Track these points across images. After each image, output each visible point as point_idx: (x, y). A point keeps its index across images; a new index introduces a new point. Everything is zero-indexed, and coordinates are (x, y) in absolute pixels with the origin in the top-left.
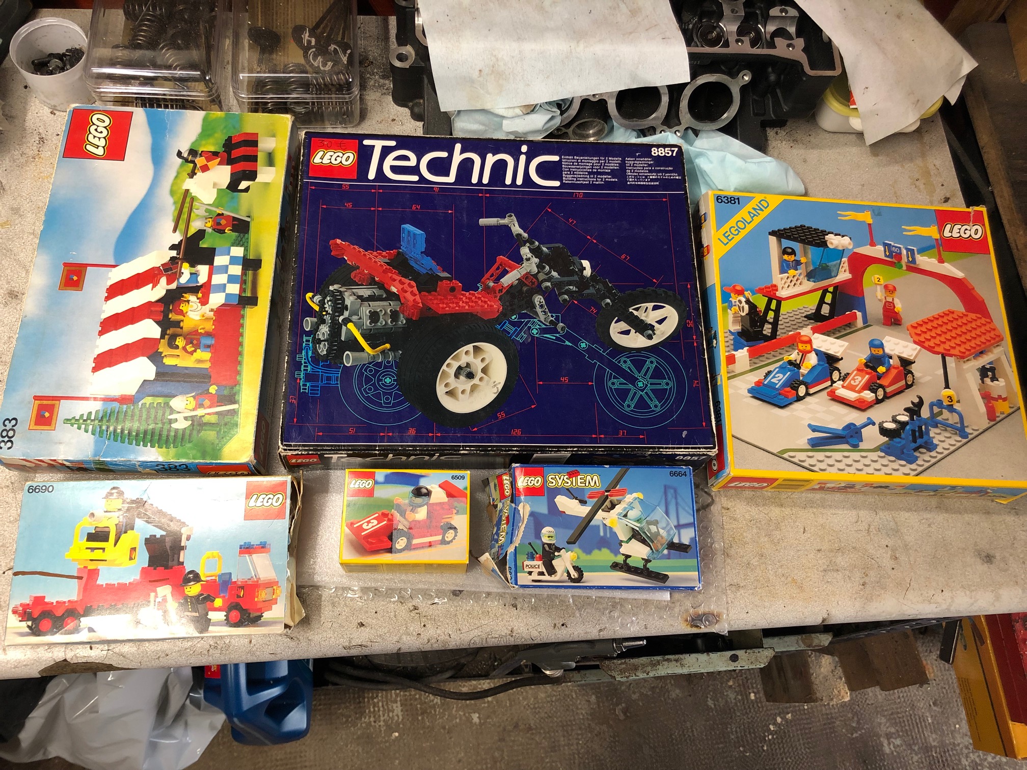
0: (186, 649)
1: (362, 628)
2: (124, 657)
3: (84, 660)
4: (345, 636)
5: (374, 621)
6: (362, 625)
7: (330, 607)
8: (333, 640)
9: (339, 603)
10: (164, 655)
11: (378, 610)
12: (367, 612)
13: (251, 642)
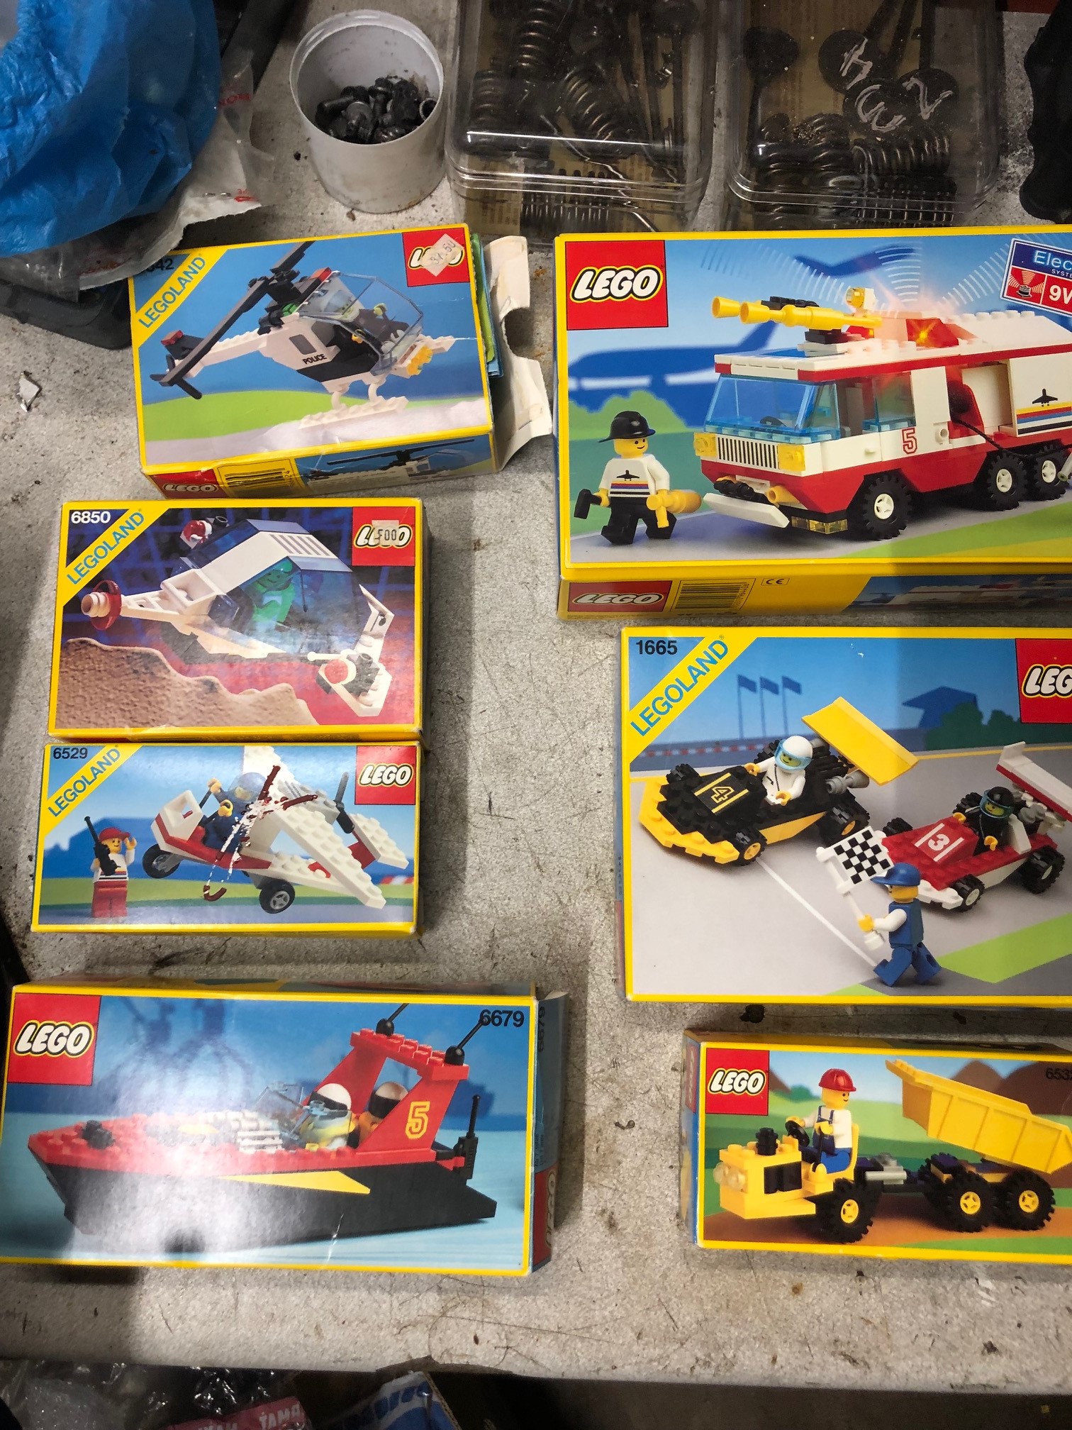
0: (651, 1361)
1: (993, 1355)
2: (535, 1362)
3: (463, 1361)
4: (959, 1368)
5: (1016, 1344)
6: (991, 1348)
7: (929, 1306)
8: (934, 1371)
9: (946, 1299)
10: (608, 1367)
11: (1024, 1321)
12: (1000, 1323)
13: (774, 1360)
